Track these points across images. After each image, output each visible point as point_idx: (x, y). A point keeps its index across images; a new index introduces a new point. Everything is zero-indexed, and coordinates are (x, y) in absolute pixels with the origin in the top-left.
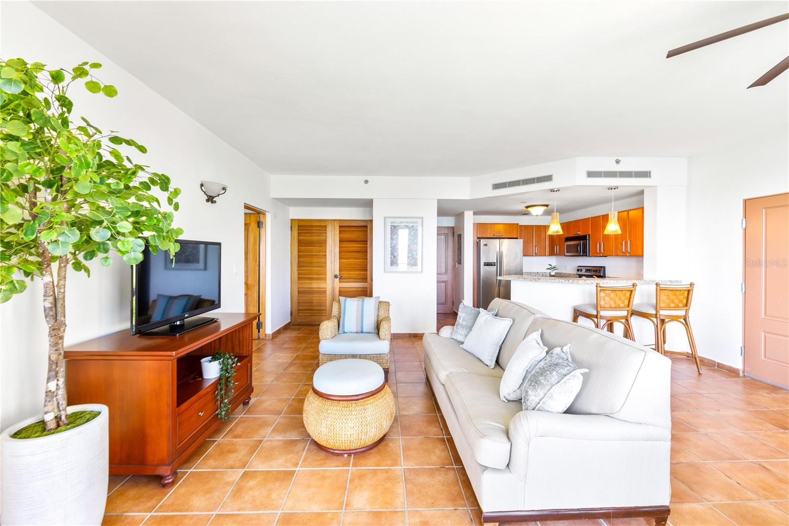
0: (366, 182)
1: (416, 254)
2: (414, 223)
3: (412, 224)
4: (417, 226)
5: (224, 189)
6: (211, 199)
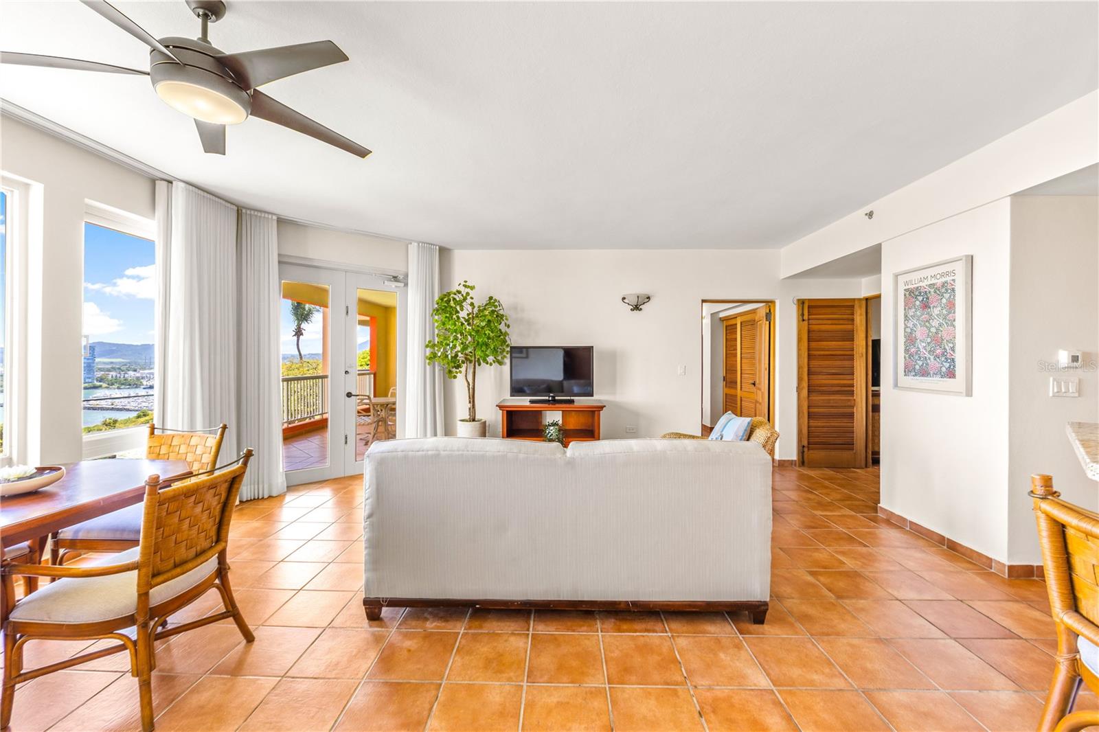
0: (870, 215)
1: (953, 349)
2: (947, 274)
3: (943, 280)
4: (954, 280)
5: (649, 298)
6: (637, 308)
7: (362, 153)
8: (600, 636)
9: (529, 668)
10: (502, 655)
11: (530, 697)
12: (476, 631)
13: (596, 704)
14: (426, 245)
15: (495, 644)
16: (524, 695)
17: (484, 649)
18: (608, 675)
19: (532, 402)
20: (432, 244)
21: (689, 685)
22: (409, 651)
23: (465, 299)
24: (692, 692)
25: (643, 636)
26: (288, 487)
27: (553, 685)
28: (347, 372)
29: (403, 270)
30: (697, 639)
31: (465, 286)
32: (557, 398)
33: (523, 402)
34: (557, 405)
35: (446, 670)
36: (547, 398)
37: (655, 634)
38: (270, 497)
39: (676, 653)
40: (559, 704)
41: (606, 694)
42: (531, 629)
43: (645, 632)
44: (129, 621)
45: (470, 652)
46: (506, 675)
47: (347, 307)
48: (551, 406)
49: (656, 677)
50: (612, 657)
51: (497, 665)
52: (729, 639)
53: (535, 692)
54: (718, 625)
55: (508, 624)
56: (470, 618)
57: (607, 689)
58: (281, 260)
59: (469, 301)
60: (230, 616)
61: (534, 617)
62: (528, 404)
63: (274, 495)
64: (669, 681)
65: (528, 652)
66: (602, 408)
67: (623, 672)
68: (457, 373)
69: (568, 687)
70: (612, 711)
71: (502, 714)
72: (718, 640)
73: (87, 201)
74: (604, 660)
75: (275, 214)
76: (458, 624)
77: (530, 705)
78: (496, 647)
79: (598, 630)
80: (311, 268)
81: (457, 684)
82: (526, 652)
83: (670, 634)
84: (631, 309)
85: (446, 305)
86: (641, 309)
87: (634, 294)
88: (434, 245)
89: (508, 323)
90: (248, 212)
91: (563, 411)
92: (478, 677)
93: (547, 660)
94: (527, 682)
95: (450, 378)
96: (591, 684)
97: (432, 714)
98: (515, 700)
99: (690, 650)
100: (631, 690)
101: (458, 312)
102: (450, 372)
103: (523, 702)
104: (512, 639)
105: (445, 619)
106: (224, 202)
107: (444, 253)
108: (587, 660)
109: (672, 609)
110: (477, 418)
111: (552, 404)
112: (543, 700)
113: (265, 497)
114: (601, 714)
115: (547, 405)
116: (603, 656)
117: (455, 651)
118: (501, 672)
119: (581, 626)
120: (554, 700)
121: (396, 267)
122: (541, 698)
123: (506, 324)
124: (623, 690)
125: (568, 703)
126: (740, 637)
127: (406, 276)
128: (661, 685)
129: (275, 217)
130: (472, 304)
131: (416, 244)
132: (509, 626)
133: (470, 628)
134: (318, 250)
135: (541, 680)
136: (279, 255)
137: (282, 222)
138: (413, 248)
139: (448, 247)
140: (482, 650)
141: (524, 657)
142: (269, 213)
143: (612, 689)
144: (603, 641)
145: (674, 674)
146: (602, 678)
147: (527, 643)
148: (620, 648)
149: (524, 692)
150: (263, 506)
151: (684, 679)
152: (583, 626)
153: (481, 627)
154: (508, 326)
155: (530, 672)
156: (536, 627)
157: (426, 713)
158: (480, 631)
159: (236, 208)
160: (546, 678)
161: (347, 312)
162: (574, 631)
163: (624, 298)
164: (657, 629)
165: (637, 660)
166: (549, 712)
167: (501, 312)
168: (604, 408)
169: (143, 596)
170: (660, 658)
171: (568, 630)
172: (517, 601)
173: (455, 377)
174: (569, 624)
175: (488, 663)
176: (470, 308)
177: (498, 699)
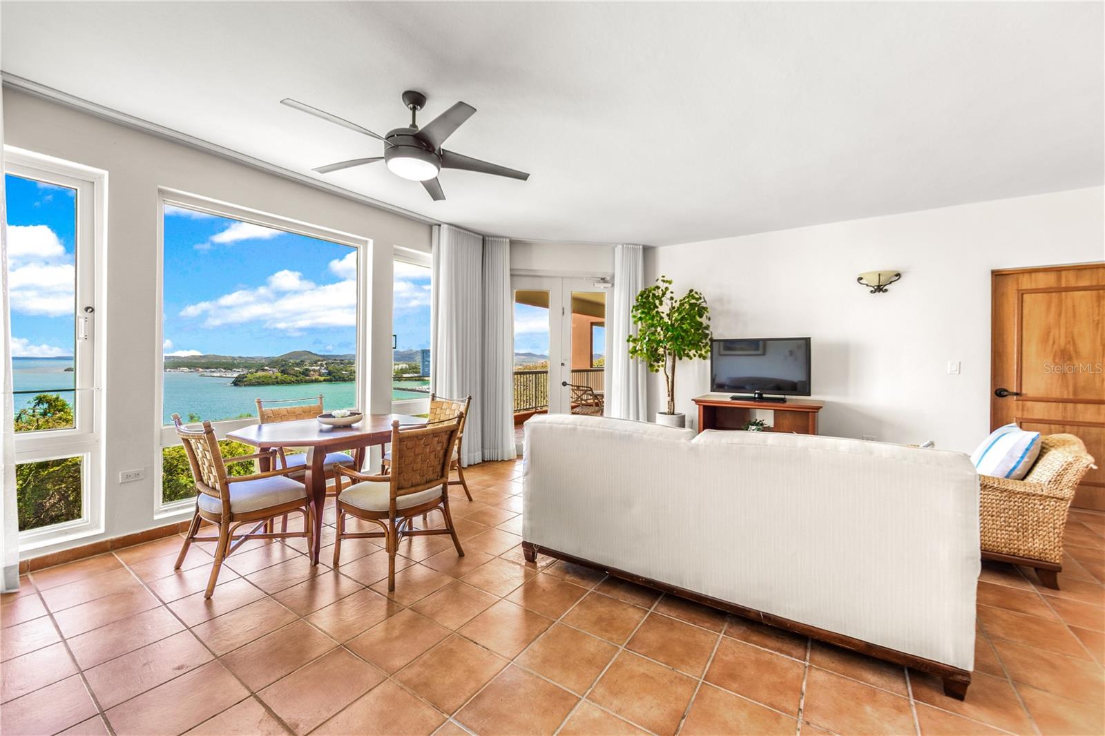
5: (898, 275)
6: (880, 289)
7: (524, 177)
8: (721, 637)
9: (633, 637)
10: (614, 619)
11: (620, 660)
12: (603, 594)
13: (681, 690)
14: (630, 246)
15: (613, 609)
16: (616, 656)
17: (602, 609)
18: (707, 672)
19: (733, 398)
20: (635, 245)
21: (801, 718)
22: (544, 590)
23: (664, 294)
24: (799, 726)
25: (771, 654)
26: (517, 455)
27: (647, 658)
28: (563, 364)
29: (610, 271)
30: (842, 681)
31: (663, 281)
32: (764, 396)
33: (725, 398)
34: (765, 404)
35: (564, 613)
36: (753, 395)
37: (789, 657)
38: (503, 461)
39: (804, 683)
40: (645, 676)
41: (696, 687)
42: (653, 608)
43: (775, 651)
44: (385, 515)
45: (588, 607)
46: (610, 635)
47: (563, 309)
48: (757, 403)
49: (764, 694)
50: (722, 659)
51: (605, 625)
52: (892, 697)
53: (627, 657)
54: (885, 678)
55: (634, 597)
56: (603, 582)
57: (700, 683)
58: (513, 273)
59: (668, 295)
60: (449, 533)
61: (662, 599)
62: (729, 400)
63: (506, 460)
64: (775, 704)
65: (640, 625)
66: (818, 408)
67: (728, 675)
68: (659, 366)
69: (660, 665)
70: (693, 703)
71: (590, 662)
72: (874, 692)
73: (395, 246)
74: (711, 659)
75: (506, 238)
76: (591, 584)
77: (617, 665)
78: (612, 611)
79: (721, 631)
80: (537, 278)
81: (566, 626)
82: (637, 624)
83: (807, 664)
84: (872, 291)
85: (647, 302)
86: (886, 290)
87: (875, 272)
88: (637, 245)
89: (709, 316)
90: (490, 239)
91: (774, 410)
92: (585, 628)
93: (653, 637)
94: (625, 647)
95: (652, 371)
96: (686, 672)
97: (538, 639)
98: (606, 655)
99: (826, 688)
100: (727, 694)
101: (657, 307)
102: (651, 366)
103: (613, 660)
104: (631, 610)
105: (582, 577)
106: (473, 234)
107: (648, 251)
108: (692, 652)
109: (817, 637)
110: (675, 412)
111: (758, 401)
112: (631, 666)
113: (499, 460)
114: (680, 700)
115: (752, 403)
116: (713, 655)
117: (577, 603)
118: (607, 631)
119: (704, 622)
120: (642, 670)
121: (603, 270)
122: (630, 664)
123: (707, 317)
124: (716, 691)
125: (652, 678)
126: (912, 701)
127: (613, 277)
128: (765, 704)
129: (508, 240)
130: (672, 298)
131: (621, 246)
132: (634, 600)
133: (599, 590)
134: (541, 263)
135: (638, 651)
136: (511, 270)
137: (513, 243)
138: (619, 249)
139: (654, 245)
140: (601, 609)
141: (633, 627)
142: (503, 237)
143: (705, 686)
144: (721, 642)
145: (787, 701)
146: (700, 672)
147: (642, 618)
148: (736, 655)
149: (618, 653)
150: (495, 466)
151: (797, 710)
152: (707, 622)
153: (608, 592)
154: (709, 319)
155: (632, 641)
156: (658, 608)
157: (533, 637)
158: (606, 595)
159: (482, 237)
160: (643, 651)
161: (563, 313)
162: (694, 623)
163: (860, 279)
164: (794, 652)
165: (751, 671)
166: (631, 677)
167: (704, 305)
168: (821, 409)
169: (393, 500)
170: (779, 681)
171: (689, 620)
172: (642, 578)
173: (657, 371)
174: (693, 616)
175: (600, 620)
176: (669, 302)
177: (592, 649)
